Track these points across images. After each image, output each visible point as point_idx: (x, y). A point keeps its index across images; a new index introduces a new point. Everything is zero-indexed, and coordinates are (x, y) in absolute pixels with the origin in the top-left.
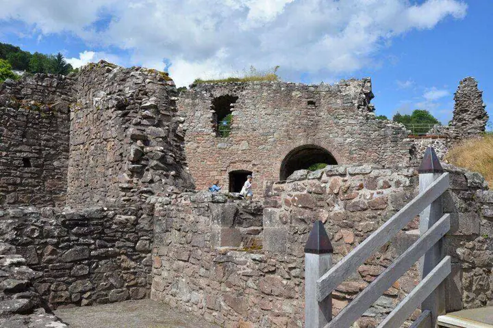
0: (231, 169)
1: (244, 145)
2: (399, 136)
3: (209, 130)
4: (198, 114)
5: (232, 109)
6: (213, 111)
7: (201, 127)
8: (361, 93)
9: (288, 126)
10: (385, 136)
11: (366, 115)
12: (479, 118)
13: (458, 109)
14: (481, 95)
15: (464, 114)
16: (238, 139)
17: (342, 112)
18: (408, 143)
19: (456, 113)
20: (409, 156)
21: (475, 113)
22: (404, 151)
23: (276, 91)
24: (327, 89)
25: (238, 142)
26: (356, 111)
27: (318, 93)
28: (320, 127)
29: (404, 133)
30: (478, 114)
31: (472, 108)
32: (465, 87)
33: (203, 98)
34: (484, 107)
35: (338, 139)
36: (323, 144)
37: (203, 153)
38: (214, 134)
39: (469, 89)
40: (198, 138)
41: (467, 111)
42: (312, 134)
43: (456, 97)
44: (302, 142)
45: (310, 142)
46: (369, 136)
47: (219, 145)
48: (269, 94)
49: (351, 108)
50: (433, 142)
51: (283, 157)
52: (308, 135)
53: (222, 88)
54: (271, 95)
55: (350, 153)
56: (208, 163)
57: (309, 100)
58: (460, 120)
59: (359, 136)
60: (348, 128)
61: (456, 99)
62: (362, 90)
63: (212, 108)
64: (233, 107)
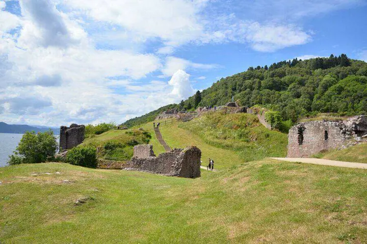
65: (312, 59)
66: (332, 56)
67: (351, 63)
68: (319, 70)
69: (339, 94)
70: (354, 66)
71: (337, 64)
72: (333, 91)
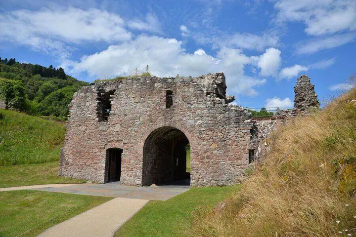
0: (108, 147)
1: (118, 128)
2: (241, 117)
3: (94, 116)
4: (88, 104)
5: (110, 99)
6: (98, 101)
7: (89, 114)
8: (213, 84)
9: (150, 111)
10: (229, 118)
11: (213, 101)
12: (313, 104)
13: (297, 98)
14: (313, 88)
15: (302, 102)
16: (114, 123)
17: (193, 98)
18: (249, 124)
19: (296, 102)
20: (250, 135)
21: (310, 101)
22: (246, 131)
23: (143, 84)
24: (182, 80)
25: (114, 126)
26: (205, 98)
27: (175, 83)
28: (175, 111)
29: (245, 115)
30: (312, 102)
31: (307, 98)
32: (301, 82)
33: (92, 92)
34: (316, 96)
35: (190, 121)
36: (178, 126)
37: (89, 134)
38: (97, 119)
39: (304, 83)
40: (86, 122)
41: (304, 100)
42: (169, 118)
43: (296, 90)
44: (161, 125)
45: (167, 124)
46: (216, 118)
47: (100, 128)
48: (137, 86)
49: (201, 95)
50: (272, 123)
51: (146, 137)
52: (166, 118)
53: (112, 85)
54: (139, 87)
55: (200, 133)
56: (92, 142)
57: (168, 89)
58: (299, 107)
59: (208, 118)
60: (198, 112)
61: (296, 91)
62: (214, 81)
63: (98, 99)
64: (112, 98)
65: (31, 64)
66: (51, 66)
67: (67, 78)
68: (38, 76)
69: (59, 100)
70: (69, 81)
71: (55, 76)
72: (54, 96)
